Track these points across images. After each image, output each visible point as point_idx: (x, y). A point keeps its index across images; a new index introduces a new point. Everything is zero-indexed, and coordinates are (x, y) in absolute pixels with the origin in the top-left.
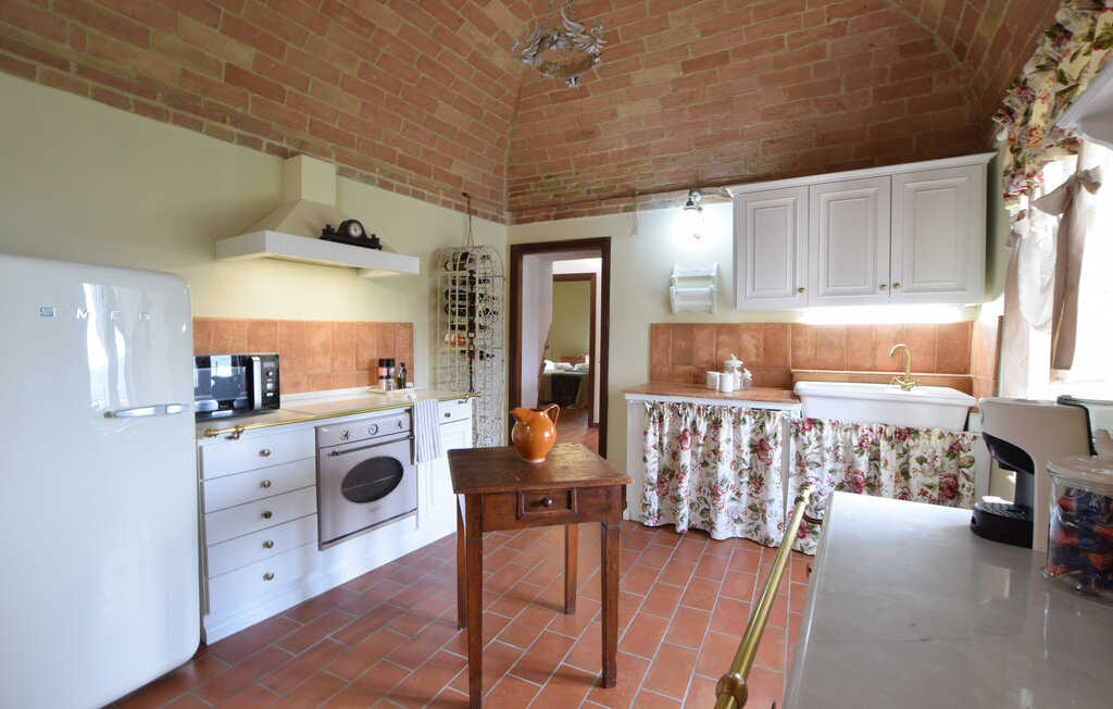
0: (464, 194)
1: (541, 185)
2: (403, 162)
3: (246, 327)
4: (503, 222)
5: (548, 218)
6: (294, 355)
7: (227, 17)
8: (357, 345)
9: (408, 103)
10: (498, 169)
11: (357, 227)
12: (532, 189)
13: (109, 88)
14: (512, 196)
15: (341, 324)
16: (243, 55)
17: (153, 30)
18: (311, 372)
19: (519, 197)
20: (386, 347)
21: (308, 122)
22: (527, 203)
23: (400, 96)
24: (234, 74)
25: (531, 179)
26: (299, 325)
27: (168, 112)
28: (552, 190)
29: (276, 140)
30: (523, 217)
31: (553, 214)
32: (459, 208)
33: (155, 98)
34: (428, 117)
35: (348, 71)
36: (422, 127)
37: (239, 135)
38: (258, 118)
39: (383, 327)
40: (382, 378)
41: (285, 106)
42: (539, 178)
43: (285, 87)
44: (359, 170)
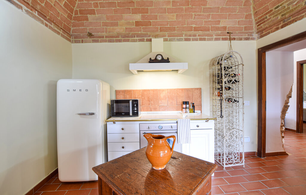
0: (228, 33)
1: (273, 14)
2: (196, 29)
3: (141, 92)
4: (253, 39)
5: (277, 29)
6: (155, 100)
7: (132, 9)
8: (177, 96)
9: (194, 7)
10: (248, 16)
11: (160, 56)
12: (268, 18)
13: (111, 39)
14: (258, 26)
15: (171, 90)
16: (138, 17)
17: (119, 21)
18: (160, 105)
19: (262, 25)
20: (189, 97)
21: (159, 28)
22: (266, 26)
23: (190, 6)
24: (138, 23)
25: (267, 14)
26: (156, 90)
27: (122, 39)
28: (280, 13)
29: (149, 37)
30: (264, 33)
31: (280, 26)
32: (225, 39)
33: (119, 37)
34: (204, 8)
35: (169, 7)
36: (202, 13)
37: (138, 39)
38: (145, 33)
39: (187, 90)
40: (183, 108)
41: (152, 26)
42: (271, 11)
43: (151, 21)
44: (176, 38)
